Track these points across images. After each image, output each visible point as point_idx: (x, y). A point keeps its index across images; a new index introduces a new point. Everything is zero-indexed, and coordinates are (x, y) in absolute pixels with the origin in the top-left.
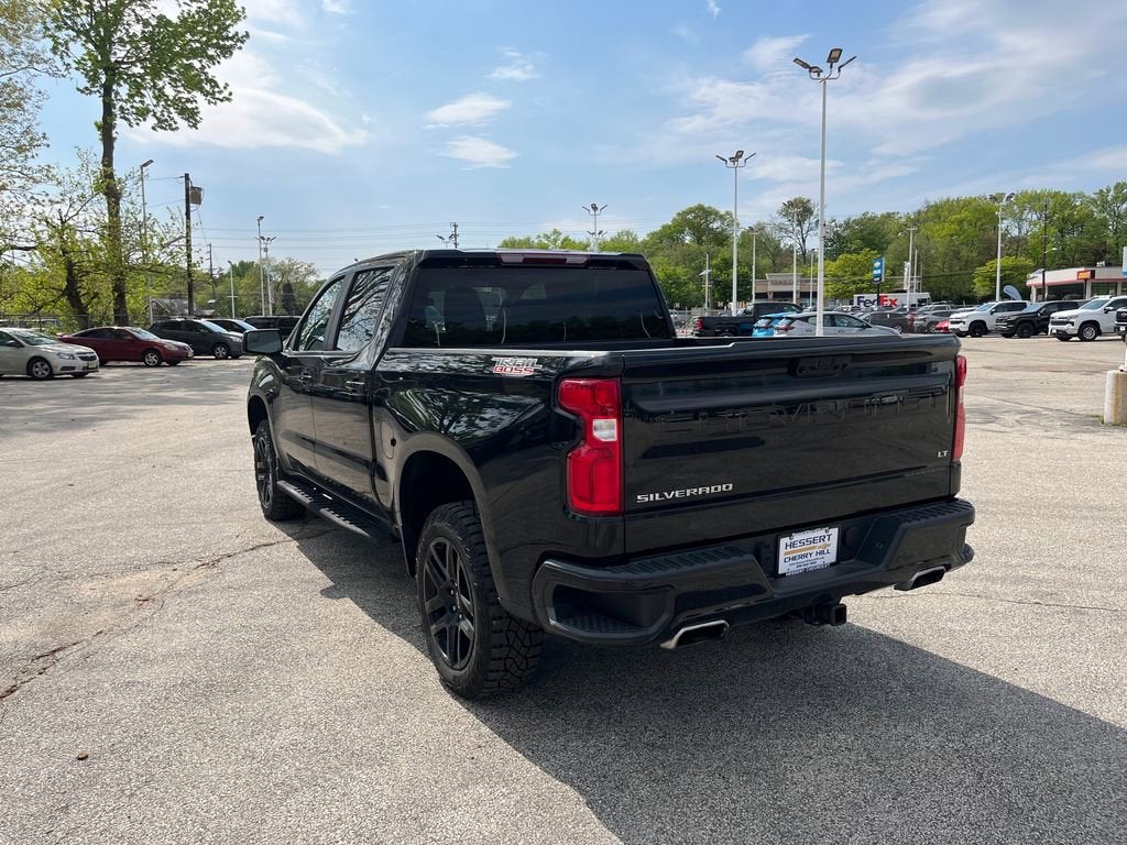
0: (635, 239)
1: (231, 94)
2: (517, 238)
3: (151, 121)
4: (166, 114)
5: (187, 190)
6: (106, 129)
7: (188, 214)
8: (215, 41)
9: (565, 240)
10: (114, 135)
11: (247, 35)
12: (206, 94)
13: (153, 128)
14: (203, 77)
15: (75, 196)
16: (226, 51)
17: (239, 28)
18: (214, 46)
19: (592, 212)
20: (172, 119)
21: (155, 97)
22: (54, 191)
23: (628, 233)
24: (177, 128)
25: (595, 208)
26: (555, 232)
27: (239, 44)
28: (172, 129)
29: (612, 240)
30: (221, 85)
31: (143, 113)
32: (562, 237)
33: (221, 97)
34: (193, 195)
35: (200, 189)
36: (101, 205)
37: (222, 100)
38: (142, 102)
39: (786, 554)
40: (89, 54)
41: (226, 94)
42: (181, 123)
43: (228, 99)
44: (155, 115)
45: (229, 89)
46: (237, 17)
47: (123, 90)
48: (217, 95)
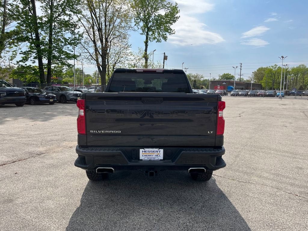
0: (306, 67)
1: (175, 32)
2: (263, 67)
3: (156, 40)
4: (159, 38)
5: (164, 57)
6: (146, 43)
7: (164, 63)
8: (172, 19)
9: (279, 67)
10: (148, 44)
11: (180, 17)
12: (169, 33)
13: (156, 42)
14: (169, 28)
15: (137, 59)
16: (175, 21)
17: (178, 15)
18: (172, 20)
19: (282, 58)
20: (160, 39)
21: (158, 34)
22: (132, 58)
23: (303, 65)
24: (161, 42)
25: (283, 57)
26: (276, 65)
27: (177, 19)
28: (160, 42)
29: (297, 67)
30: (173, 30)
31: (155, 38)
32: (278, 67)
33: (173, 33)
34: (165, 58)
35: (167, 56)
36: (143, 61)
37: (173, 34)
38: (154, 36)
39: (143, 154)
40: (144, 25)
41: (174, 32)
42: (163, 40)
43: (174, 33)
44: (157, 39)
45: (175, 31)
46: (177, 13)
47: (150, 33)
48: (172, 33)
